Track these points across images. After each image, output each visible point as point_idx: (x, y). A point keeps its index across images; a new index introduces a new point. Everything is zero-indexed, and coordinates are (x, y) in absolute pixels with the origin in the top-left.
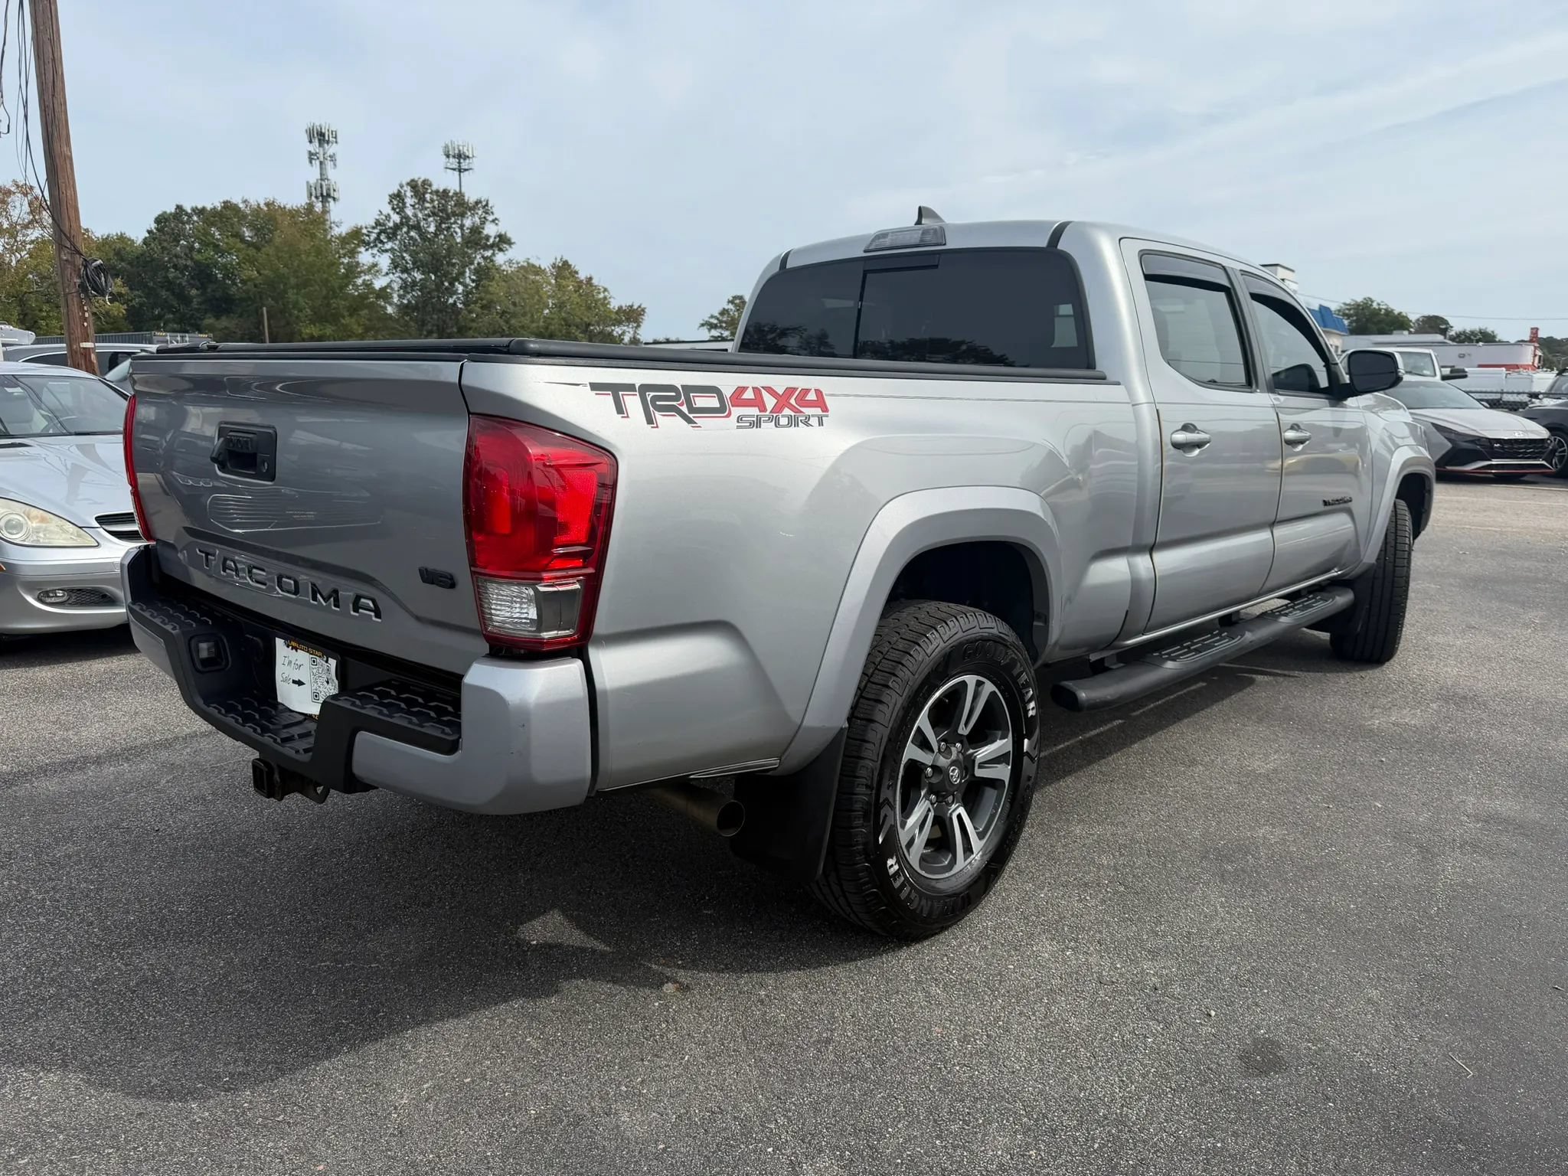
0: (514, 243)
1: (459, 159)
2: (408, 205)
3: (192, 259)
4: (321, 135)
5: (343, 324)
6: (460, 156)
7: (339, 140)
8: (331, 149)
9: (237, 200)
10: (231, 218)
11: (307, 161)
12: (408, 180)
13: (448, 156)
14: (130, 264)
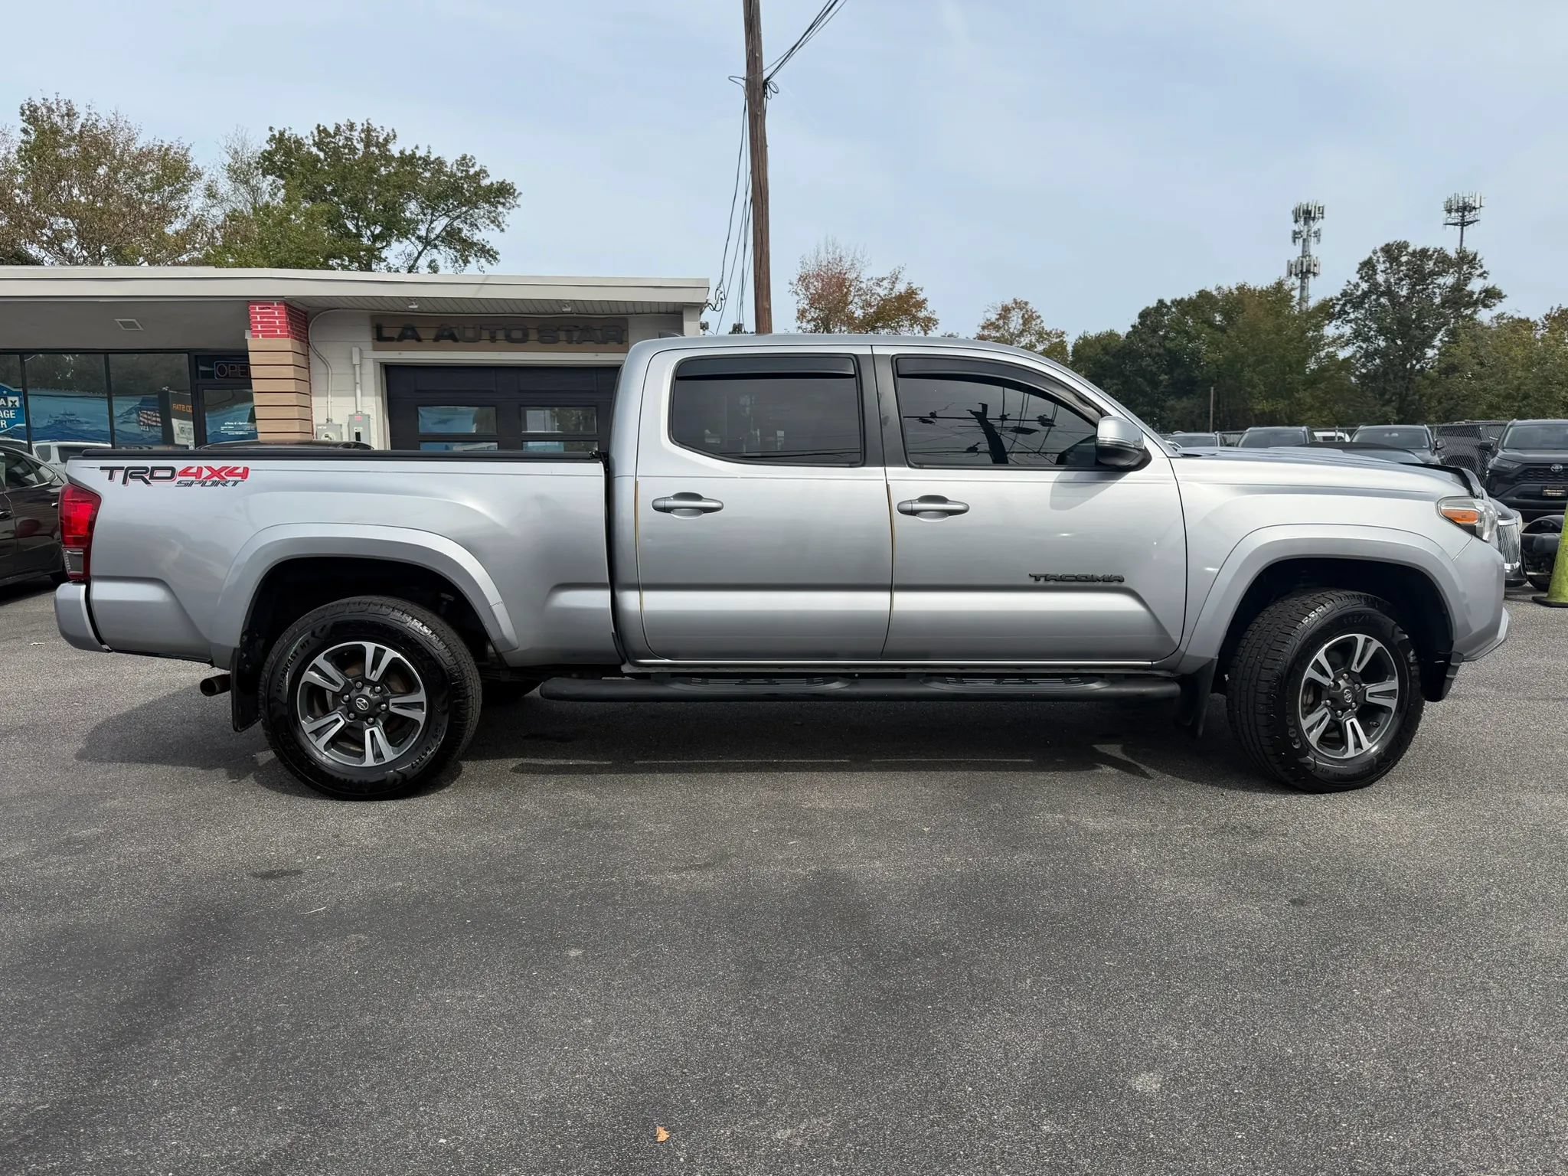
0: (1505, 296)
1: (1463, 212)
2: (1378, 271)
3: (1164, 346)
4: (1308, 212)
5: (1296, 398)
6: (1465, 208)
7: (1325, 216)
8: (1315, 226)
9: (1211, 288)
10: (1203, 306)
11: (1290, 239)
12: (1383, 245)
13: (1449, 211)
14: (1113, 356)
